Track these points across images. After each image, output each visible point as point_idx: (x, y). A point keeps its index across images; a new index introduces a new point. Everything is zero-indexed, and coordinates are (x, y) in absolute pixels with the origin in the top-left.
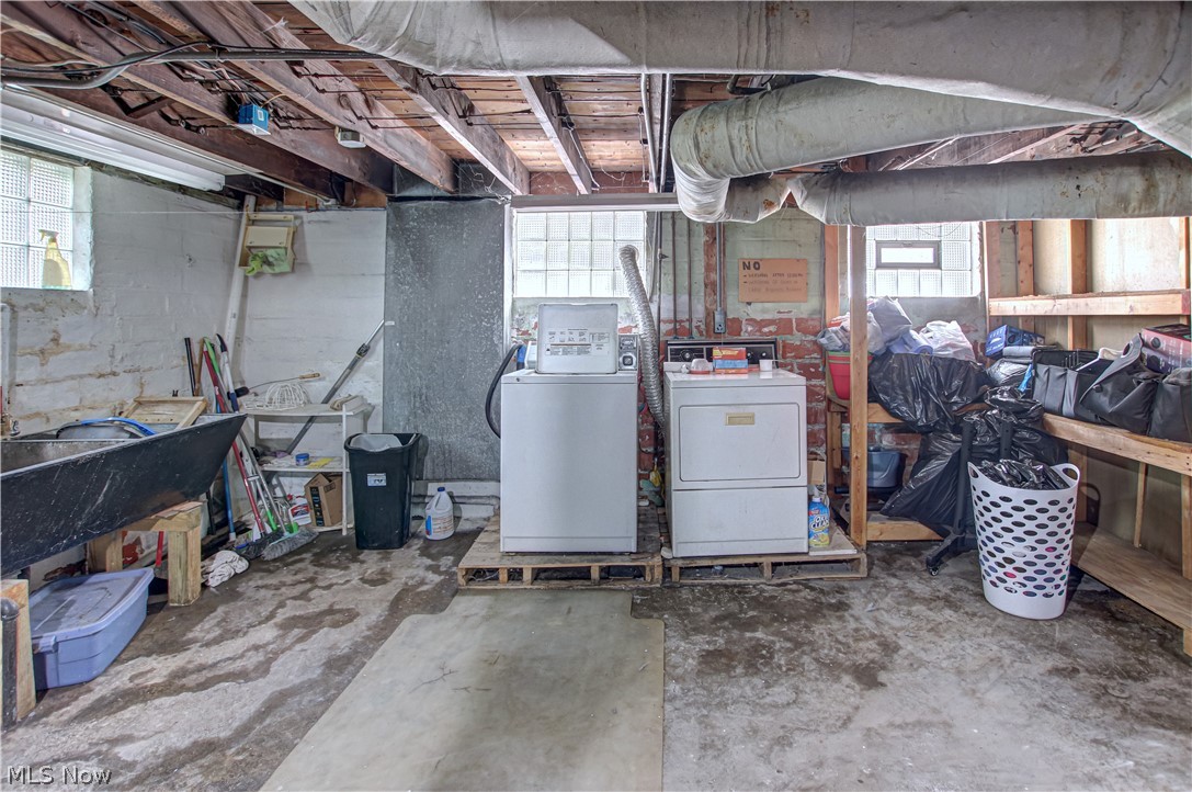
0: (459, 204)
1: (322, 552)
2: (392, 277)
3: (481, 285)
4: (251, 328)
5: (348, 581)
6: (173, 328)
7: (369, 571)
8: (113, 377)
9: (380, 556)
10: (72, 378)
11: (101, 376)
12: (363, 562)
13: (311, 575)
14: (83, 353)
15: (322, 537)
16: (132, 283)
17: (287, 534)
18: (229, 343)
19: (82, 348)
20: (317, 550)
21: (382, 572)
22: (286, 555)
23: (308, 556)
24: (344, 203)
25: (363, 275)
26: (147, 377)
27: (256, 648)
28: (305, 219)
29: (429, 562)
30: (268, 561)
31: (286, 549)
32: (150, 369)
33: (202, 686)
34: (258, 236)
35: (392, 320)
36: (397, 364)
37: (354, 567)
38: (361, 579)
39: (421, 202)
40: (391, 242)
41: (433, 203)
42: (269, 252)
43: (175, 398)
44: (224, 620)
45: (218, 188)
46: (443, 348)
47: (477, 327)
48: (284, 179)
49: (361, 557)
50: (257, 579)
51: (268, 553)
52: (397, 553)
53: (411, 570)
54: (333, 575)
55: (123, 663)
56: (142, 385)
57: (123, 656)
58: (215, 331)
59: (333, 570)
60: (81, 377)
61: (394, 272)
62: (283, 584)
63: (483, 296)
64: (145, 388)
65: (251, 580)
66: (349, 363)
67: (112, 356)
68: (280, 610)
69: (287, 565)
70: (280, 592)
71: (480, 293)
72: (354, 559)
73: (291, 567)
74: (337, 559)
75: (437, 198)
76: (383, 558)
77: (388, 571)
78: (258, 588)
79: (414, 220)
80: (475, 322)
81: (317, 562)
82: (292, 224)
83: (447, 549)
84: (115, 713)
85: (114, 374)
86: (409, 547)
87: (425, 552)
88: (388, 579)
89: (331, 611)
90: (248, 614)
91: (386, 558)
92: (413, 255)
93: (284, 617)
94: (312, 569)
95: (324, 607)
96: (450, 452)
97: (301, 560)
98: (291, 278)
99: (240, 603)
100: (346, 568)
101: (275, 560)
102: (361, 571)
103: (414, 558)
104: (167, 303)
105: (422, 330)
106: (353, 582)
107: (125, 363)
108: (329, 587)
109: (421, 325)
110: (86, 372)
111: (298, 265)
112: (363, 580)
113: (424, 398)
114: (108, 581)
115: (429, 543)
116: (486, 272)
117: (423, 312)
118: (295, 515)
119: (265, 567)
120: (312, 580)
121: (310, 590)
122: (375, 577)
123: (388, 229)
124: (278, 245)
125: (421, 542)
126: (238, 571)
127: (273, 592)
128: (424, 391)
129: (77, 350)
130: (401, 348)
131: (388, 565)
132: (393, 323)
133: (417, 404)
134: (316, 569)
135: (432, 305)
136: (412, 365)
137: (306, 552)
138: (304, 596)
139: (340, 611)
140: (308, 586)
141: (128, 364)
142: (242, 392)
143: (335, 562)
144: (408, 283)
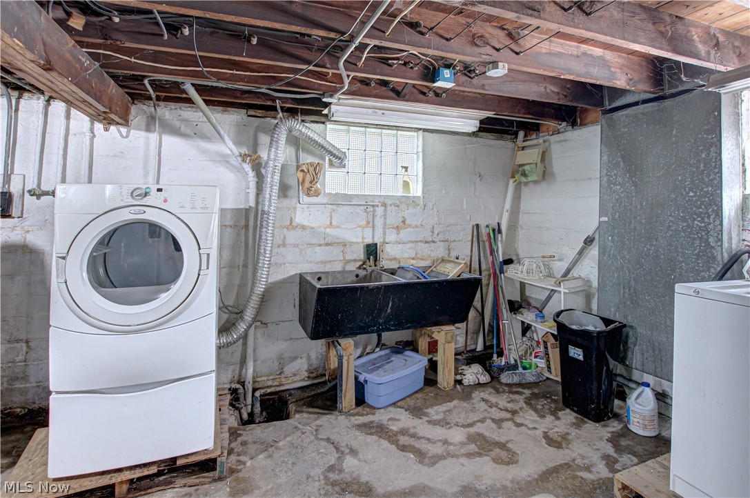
0: (668, 102)
1: (539, 394)
2: (605, 179)
3: (692, 182)
4: (523, 219)
5: (535, 428)
6: (468, 218)
7: (556, 430)
8: (433, 244)
9: (574, 421)
10: (412, 242)
11: (426, 242)
12: (558, 418)
13: (517, 408)
14: (416, 229)
15: (549, 382)
16: (444, 191)
17: (520, 369)
18: (504, 228)
19: (416, 226)
20: (536, 391)
21: (565, 437)
22: (516, 385)
23: (527, 392)
24: (574, 124)
25: (590, 179)
26: (453, 245)
27: (445, 442)
28: (552, 141)
29: (610, 450)
30: (502, 383)
31: (516, 380)
32: (454, 241)
33: (403, 448)
34: (522, 157)
35: (605, 216)
36: (609, 255)
37: (550, 418)
38: (545, 432)
39: (630, 109)
40: (604, 149)
41: (641, 107)
42: (526, 168)
43: (457, 260)
44: (449, 411)
45: (475, 129)
46: (652, 245)
47: (688, 226)
48: (515, 115)
49: (560, 414)
50: (487, 394)
51: (505, 378)
52: (590, 426)
53: (589, 449)
54: (529, 417)
55: (395, 407)
56: (449, 250)
57: (399, 404)
58: (497, 221)
59: (533, 413)
60: (416, 242)
61: (607, 175)
62: (496, 405)
63: (696, 193)
64: (452, 252)
65: (484, 391)
66: (578, 250)
67: (433, 232)
68: (479, 424)
69: (510, 392)
70: (490, 410)
71: (691, 190)
72: (554, 413)
73: (511, 395)
74: (542, 405)
75: (645, 102)
76: (574, 424)
77: (570, 438)
78: (483, 400)
79: (624, 127)
80: (684, 220)
81: (528, 402)
82: (541, 146)
83: (639, 449)
84: (368, 434)
85: (434, 242)
86: (605, 426)
87: (614, 440)
88: (564, 446)
89: (503, 446)
90: (463, 415)
91: (577, 425)
92: (623, 158)
93: (477, 430)
94: (522, 404)
95: (503, 439)
96: (660, 350)
97: (521, 393)
98: (544, 184)
99: (465, 404)
100: (543, 417)
101: (507, 385)
102: (551, 426)
103: (601, 439)
104: (465, 203)
105: (632, 226)
106: (537, 432)
107: (440, 236)
108: (519, 425)
109: (630, 222)
110: (419, 239)
111: (546, 175)
112: (546, 436)
113: (632, 289)
114: (410, 357)
115: (626, 432)
116: (698, 168)
117: (633, 209)
118: (536, 357)
119: (498, 386)
120: (514, 412)
121: (507, 420)
122: (556, 437)
123: (601, 138)
124: (532, 162)
125: (620, 426)
126: (481, 382)
127: (486, 407)
128: (633, 284)
129: (413, 228)
130: (613, 240)
131: (574, 432)
132: (606, 219)
133: (626, 295)
134: (524, 405)
135: (641, 203)
136: (621, 258)
137: (529, 388)
138: (498, 422)
139: (508, 450)
140: (508, 416)
141: (441, 237)
142: (509, 262)
143: (539, 407)
144: (620, 184)
